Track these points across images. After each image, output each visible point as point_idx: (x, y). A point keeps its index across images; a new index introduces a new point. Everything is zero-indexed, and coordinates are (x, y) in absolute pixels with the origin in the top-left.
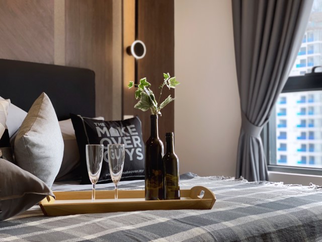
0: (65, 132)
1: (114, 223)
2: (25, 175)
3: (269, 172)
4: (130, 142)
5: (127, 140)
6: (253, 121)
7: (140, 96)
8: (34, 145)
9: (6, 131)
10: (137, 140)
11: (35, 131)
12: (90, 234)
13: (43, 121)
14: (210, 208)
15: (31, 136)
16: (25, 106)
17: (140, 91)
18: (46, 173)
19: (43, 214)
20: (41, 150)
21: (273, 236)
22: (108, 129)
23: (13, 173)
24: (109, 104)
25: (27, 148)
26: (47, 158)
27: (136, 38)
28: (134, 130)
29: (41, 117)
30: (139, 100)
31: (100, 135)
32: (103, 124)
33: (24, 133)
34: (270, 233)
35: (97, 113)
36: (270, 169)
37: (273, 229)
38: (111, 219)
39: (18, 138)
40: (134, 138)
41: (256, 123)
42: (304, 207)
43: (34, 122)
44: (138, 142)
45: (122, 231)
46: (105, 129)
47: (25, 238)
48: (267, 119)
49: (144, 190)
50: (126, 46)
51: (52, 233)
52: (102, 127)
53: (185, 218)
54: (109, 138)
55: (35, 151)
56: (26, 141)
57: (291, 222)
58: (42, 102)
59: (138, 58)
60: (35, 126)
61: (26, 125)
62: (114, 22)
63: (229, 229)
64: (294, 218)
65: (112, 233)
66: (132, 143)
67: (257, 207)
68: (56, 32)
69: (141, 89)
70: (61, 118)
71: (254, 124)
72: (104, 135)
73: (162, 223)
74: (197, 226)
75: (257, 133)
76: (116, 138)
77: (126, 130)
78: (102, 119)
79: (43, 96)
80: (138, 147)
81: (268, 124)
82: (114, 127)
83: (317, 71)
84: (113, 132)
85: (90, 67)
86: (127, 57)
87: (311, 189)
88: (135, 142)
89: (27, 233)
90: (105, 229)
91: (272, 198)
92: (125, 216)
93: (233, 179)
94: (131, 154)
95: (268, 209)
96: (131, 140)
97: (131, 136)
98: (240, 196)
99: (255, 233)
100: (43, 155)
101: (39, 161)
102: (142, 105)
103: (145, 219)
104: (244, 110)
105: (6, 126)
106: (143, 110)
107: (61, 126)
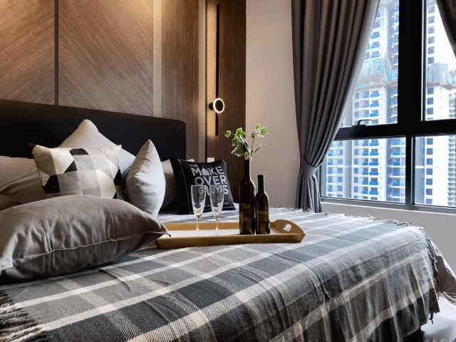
0: (167, 172)
1: (224, 259)
2: (144, 216)
3: (321, 203)
4: (218, 180)
5: (216, 178)
6: (310, 163)
7: (236, 144)
8: (143, 184)
9: (119, 171)
10: (223, 178)
11: (143, 172)
12: (206, 271)
13: (149, 163)
14: (299, 242)
15: (140, 176)
16: (134, 151)
17: (237, 140)
18: (152, 206)
19: (156, 246)
20: (149, 188)
21: (360, 267)
22: (201, 169)
23: (133, 214)
24: (196, 149)
25: (138, 186)
26: (153, 194)
27: (217, 97)
28: (221, 170)
29: (148, 160)
30: (235, 147)
31: (194, 175)
32: (196, 166)
33: (134, 173)
34: (357, 266)
35: (187, 156)
36: (322, 200)
37: (359, 262)
38: (219, 254)
39: (129, 177)
40: (221, 176)
41: (313, 164)
42: (377, 239)
43: (142, 164)
44: (225, 180)
45: (235, 269)
46: (198, 169)
47: (146, 277)
48: (321, 161)
49: (238, 221)
50: (209, 102)
51: (170, 270)
52: (195, 168)
53: (284, 253)
54: (202, 177)
55: (144, 188)
56: (137, 181)
57: (371, 254)
58: (148, 147)
59: (218, 112)
60: (143, 167)
61: (135, 167)
62: (200, 84)
63: (326, 264)
64: (373, 250)
65: (227, 272)
66: (220, 181)
67: (338, 239)
68: (155, 91)
69: (238, 138)
70: (163, 159)
71: (311, 165)
72: (198, 175)
73: (266, 259)
74: (299, 263)
75: (314, 173)
76: (207, 177)
77: (215, 171)
78: (192, 161)
79: (149, 143)
80: (224, 184)
81: (320, 167)
82: (205, 168)
83: (362, 123)
84: (205, 172)
85: (181, 119)
86: (209, 112)
87: (370, 221)
88: (222, 180)
89: (147, 270)
90: (217, 267)
91: (346, 230)
92: (231, 251)
93: (301, 210)
94: (218, 190)
95: (350, 242)
96: (219, 178)
97: (218, 175)
98: (318, 228)
99: (347, 266)
100: (151, 191)
101: (147, 197)
102: (237, 152)
103: (250, 255)
104: (303, 154)
105: (119, 167)
106: (238, 155)
107: (163, 167)
